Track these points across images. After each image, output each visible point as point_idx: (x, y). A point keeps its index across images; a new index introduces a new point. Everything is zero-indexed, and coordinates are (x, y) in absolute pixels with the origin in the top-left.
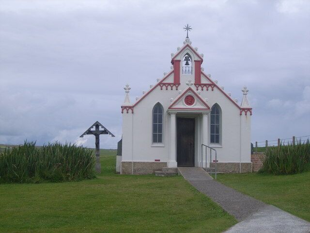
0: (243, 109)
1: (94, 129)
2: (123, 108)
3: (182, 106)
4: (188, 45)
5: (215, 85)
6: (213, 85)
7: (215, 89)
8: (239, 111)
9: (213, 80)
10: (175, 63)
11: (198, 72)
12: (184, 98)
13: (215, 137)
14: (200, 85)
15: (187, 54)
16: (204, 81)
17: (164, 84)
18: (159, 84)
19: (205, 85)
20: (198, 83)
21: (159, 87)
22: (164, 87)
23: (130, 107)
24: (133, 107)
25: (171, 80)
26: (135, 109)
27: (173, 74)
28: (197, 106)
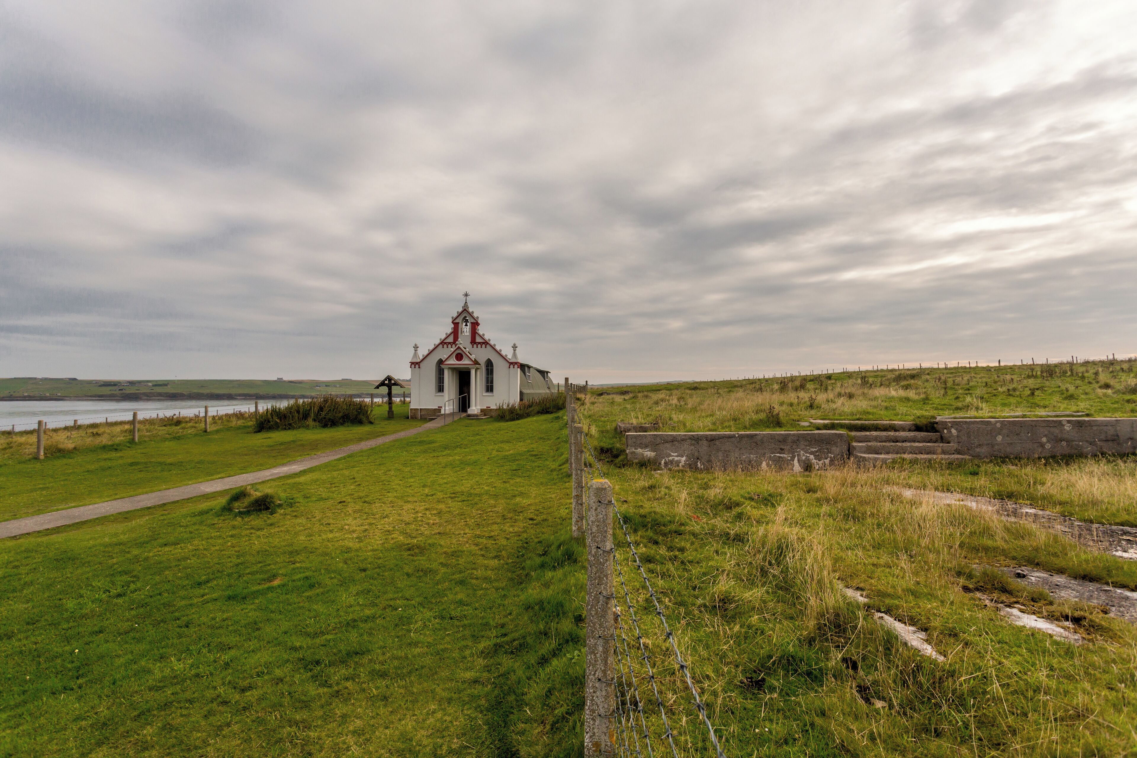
0: (511, 363)
1: (386, 382)
2: (412, 363)
3: (453, 361)
4: (465, 310)
5: (488, 343)
6: (486, 343)
7: (488, 346)
8: (508, 365)
9: (486, 337)
10: (456, 325)
11: (474, 332)
12: (454, 355)
13: (490, 388)
14: (475, 343)
15: (466, 317)
16: (478, 340)
17: (445, 343)
18: (441, 343)
19: (479, 343)
20: (473, 342)
21: (441, 346)
22: (445, 346)
23: (417, 363)
24: (420, 362)
25: (451, 339)
26: (421, 364)
27: (453, 335)
28: (465, 362)
